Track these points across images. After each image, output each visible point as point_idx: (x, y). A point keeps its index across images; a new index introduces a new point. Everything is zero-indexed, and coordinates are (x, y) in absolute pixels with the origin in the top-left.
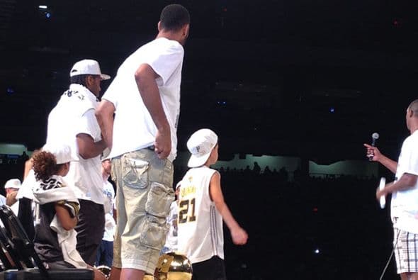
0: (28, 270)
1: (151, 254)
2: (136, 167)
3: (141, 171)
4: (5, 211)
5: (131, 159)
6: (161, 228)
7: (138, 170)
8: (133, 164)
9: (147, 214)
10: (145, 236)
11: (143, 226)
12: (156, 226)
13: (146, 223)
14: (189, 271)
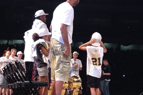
0: (26, 82)
1: (65, 75)
2: (57, 47)
3: (59, 48)
4: (17, 62)
5: (55, 45)
6: (67, 66)
7: (58, 48)
8: (56, 46)
9: (62, 62)
10: (62, 69)
11: (61, 66)
12: (65, 66)
13: (62, 65)
14: (80, 82)
